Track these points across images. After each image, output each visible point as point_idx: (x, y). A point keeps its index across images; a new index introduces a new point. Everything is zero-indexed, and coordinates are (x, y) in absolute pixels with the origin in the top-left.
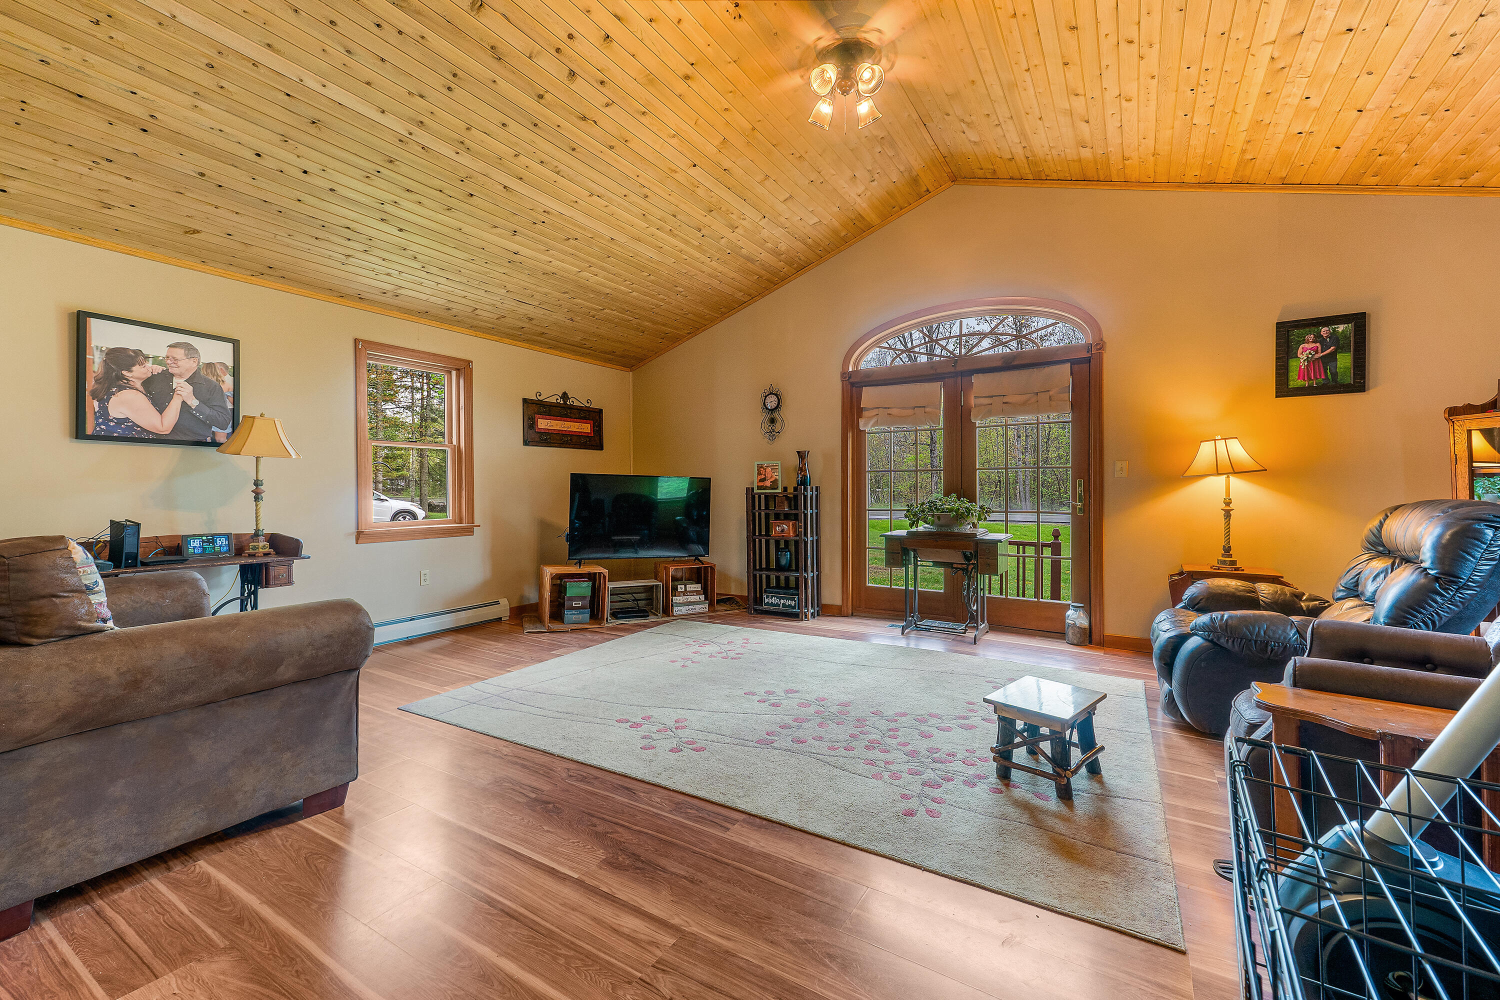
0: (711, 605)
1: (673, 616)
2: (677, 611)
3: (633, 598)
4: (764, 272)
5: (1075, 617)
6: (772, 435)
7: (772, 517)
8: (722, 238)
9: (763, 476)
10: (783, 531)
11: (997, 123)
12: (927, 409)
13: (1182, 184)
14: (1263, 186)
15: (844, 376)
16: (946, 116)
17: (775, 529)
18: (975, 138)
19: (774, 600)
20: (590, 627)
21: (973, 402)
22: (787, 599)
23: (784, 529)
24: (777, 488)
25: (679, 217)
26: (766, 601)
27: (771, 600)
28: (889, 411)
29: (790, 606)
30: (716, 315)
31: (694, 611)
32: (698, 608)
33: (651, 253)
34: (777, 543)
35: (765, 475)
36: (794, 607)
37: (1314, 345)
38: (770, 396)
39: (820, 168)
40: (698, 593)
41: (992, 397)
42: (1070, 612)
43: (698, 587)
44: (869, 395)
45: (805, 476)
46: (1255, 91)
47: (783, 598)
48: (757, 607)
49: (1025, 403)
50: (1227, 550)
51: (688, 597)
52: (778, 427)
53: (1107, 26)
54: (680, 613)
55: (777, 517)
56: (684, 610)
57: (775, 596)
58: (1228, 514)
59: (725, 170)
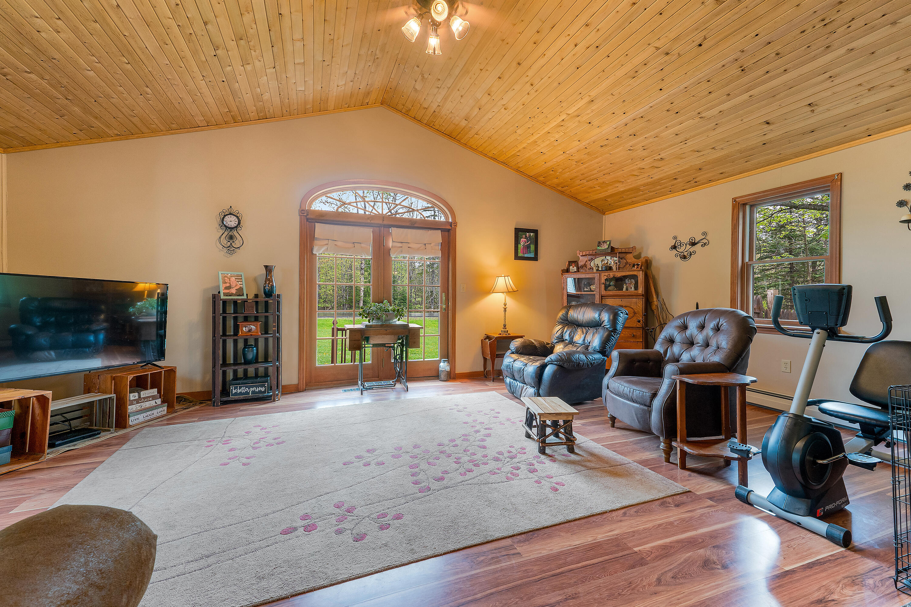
0: (170, 407)
1: (130, 426)
2: (132, 420)
3: (63, 419)
4: (236, 109)
5: (444, 366)
6: (231, 249)
7: (240, 319)
8: (230, 66)
9: (228, 285)
10: (250, 331)
11: (439, 86)
12: (362, 245)
13: (485, 155)
14: (511, 168)
15: (303, 212)
16: (416, 67)
17: (242, 330)
18: (418, 87)
19: (243, 390)
20: (22, 466)
21: (390, 244)
22: (256, 387)
23: (251, 329)
24: (243, 295)
25: (209, 27)
26: (234, 391)
27: (236, 390)
28: (336, 243)
29: (260, 392)
30: (162, 128)
31: (152, 417)
32: (156, 413)
33: (152, 45)
34: (246, 341)
35: (230, 284)
36: (265, 392)
37: (525, 240)
38: (229, 216)
39: (336, 55)
40: (154, 398)
41: (402, 243)
42: (442, 364)
43: (154, 391)
44: (320, 229)
45: (272, 285)
46: (547, 129)
47: (253, 387)
48: (225, 399)
49: (418, 249)
50: (505, 326)
51: (142, 404)
52: (237, 244)
53: (530, 73)
54: (137, 422)
55: (246, 319)
56: (141, 418)
57: (243, 387)
58: (505, 310)
59: (281, 14)
